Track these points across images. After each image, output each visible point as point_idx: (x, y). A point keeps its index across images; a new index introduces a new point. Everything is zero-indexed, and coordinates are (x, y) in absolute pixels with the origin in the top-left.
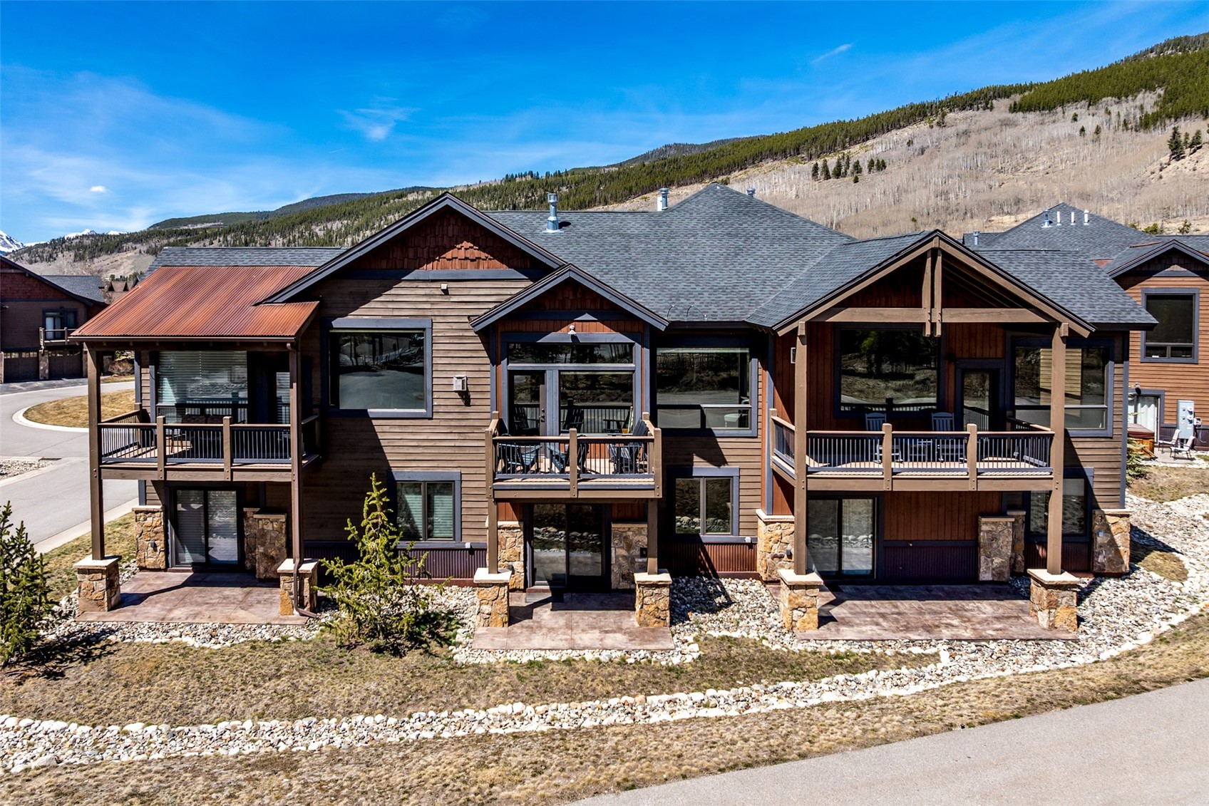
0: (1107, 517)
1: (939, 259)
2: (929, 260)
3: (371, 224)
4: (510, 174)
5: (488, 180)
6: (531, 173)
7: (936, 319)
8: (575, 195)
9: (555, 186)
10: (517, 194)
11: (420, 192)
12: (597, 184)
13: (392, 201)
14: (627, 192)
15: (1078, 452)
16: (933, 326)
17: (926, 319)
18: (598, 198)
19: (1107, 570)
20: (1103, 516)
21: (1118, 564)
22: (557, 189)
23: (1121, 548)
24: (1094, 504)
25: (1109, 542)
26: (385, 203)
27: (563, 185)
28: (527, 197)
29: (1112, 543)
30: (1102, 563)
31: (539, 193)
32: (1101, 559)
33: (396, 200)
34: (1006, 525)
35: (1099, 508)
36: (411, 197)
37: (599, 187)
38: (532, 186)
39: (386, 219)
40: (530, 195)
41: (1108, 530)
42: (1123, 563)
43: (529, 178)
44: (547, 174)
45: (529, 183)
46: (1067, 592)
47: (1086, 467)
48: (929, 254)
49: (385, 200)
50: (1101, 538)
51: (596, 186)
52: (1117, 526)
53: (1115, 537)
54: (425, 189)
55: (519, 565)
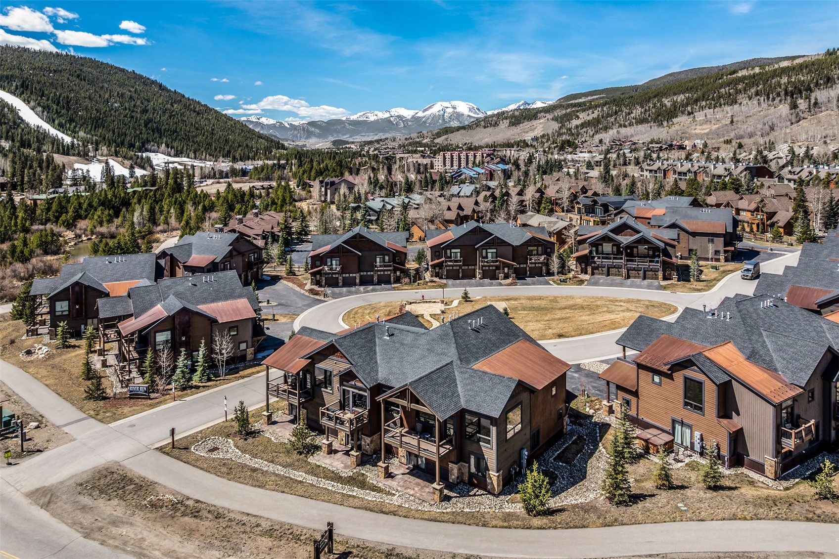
0: (491, 474)
4: (831, 49)
7: (409, 406)
13: (725, 76)
15: (483, 451)
19: (490, 492)
20: (489, 474)
23: (495, 486)
25: (491, 483)
32: (489, 487)
34: (455, 467)
35: (489, 471)
42: (495, 491)
46: (437, 491)
47: (486, 457)
49: (720, 75)
50: (488, 480)
52: (494, 478)
55: (344, 439)
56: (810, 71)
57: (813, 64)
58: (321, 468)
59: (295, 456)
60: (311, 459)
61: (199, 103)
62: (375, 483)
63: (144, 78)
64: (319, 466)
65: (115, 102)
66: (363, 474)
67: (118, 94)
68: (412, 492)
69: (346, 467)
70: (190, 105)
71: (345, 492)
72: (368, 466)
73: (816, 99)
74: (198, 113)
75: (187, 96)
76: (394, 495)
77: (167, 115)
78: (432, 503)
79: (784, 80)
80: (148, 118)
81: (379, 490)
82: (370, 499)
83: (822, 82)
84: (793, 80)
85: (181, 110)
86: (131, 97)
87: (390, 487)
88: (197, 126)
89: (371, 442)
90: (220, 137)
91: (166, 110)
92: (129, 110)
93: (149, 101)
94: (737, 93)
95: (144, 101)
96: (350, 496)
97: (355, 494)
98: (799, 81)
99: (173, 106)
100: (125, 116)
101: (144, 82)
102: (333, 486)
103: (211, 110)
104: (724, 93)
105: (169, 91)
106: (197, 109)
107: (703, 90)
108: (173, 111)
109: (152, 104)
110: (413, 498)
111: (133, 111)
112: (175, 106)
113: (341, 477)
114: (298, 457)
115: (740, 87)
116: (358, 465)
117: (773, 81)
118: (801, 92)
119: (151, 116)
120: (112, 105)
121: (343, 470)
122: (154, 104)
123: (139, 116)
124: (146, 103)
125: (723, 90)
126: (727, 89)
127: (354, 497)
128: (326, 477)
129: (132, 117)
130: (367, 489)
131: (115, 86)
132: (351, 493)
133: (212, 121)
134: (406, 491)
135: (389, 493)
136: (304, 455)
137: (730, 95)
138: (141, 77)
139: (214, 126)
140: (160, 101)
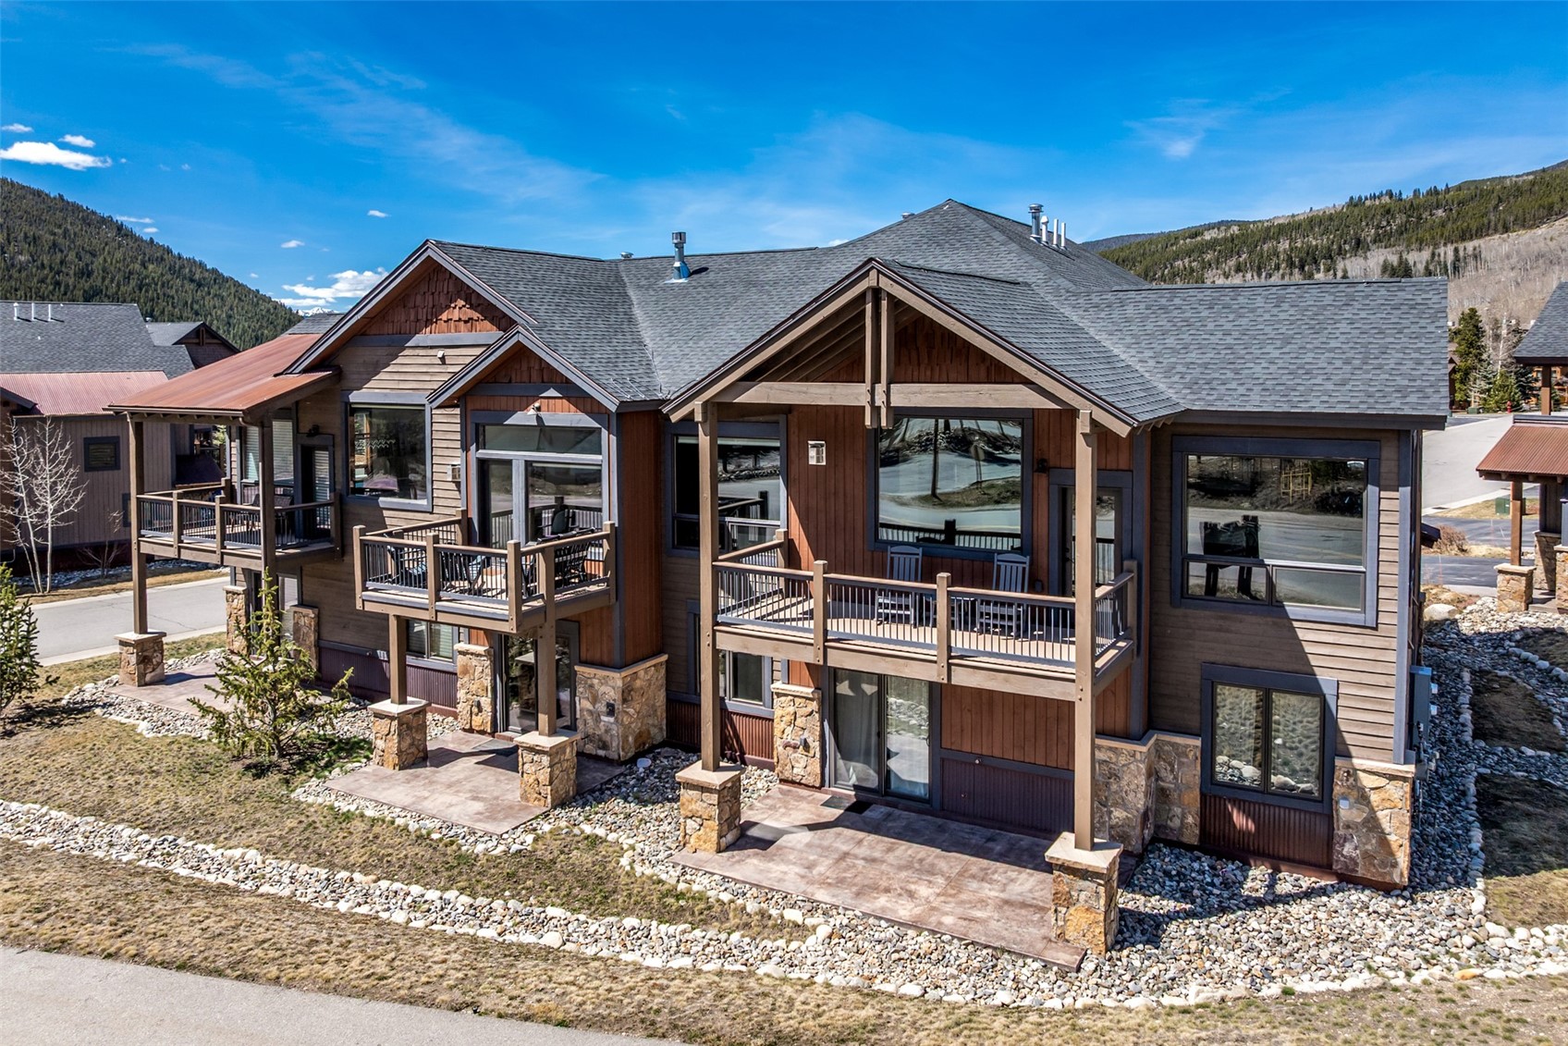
0: (1361, 774)
1: (884, 303)
2: (869, 307)
3: (1152, 274)
4: (1356, 197)
5: (1322, 207)
6: (1390, 194)
7: (880, 400)
8: (1455, 221)
9: (1425, 210)
10: (1364, 223)
11: (1223, 228)
12: (1494, 202)
13: (1182, 242)
14: (1542, 212)
15: (1308, 648)
16: (876, 410)
17: (864, 400)
18: (1492, 224)
19: (1361, 872)
20: (1352, 773)
21: (1383, 864)
22: (1428, 213)
23: (1392, 838)
24: (1340, 747)
25: (1366, 821)
26: (1172, 245)
27: (1438, 207)
28: (1378, 227)
29: (1372, 824)
30: (1352, 859)
31: (1398, 221)
32: (1348, 849)
33: (1188, 240)
34: (1134, 756)
35: (1349, 756)
36: (1207, 236)
37: (1496, 207)
38: (1388, 212)
39: (1172, 265)
40: (1384, 223)
41: (1363, 798)
42: (1395, 865)
43: (1386, 199)
44: (1416, 192)
45: (1384, 206)
46: (1087, 883)
47: (1323, 676)
48: (869, 296)
49: (1173, 241)
50: (1346, 811)
51: (1491, 207)
52: (1383, 795)
53: (1380, 814)
54: (1228, 224)
55: (486, 702)
56: (1326, 231)
57: (1331, 218)
58: (358, 826)
59: (232, 780)
60: (311, 792)
61: (201, 265)
62: (669, 876)
63: (83, 211)
64: (348, 817)
65: (21, 253)
66: (594, 841)
67: (26, 237)
68: (905, 911)
69: (492, 814)
70: (182, 267)
71: (489, 933)
72: (617, 804)
73: (1345, 271)
74: (199, 285)
75: (175, 252)
76: (800, 930)
77: (133, 283)
78: (1065, 957)
79: (1284, 245)
80: (91, 287)
81: (700, 912)
82: (656, 962)
83: (1347, 247)
84: (1299, 245)
85: (162, 275)
86: (54, 245)
87: (767, 893)
88: (196, 307)
89: (627, 694)
90: (244, 331)
91: (131, 273)
92: (51, 269)
93: (93, 255)
94: (1203, 268)
95: (82, 254)
96: (525, 951)
97: (552, 939)
98: (1309, 246)
99: (146, 268)
100: (42, 281)
101: (84, 219)
102: (414, 906)
103: (227, 280)
104: (1181, 266)
105: (138, 239)
106: (197, 277)
107: (1145, 263)
108: (146, 277)
109: (101, 260)
110: (924, 942)
111: (58, 273)
112: (151, 267)
113: (466, 860)
114: (247, 783)
115: (1208, 257)
116: (561, 803)
117: (1265, 247)
118: (1315, 262)
119: (99, 283)
120: (12, 258)
121: (480, 826)
122: (105, 260)
123: (71, 281)
124: (87, 258)
125: (1180, 262)
126: (1186, 261)
127: (548, 954)
128: (381, 865)
129: (58, 284)
130: (625, 911)
131: (18, 222)
132: (528, 938)
133: (229, 301)
134: (866, 906)
135: (764, 924)
136: (274, 777)
137: (1192, 270)
138: (76, 208)
139: (231, 309)
140: (118, 255)
